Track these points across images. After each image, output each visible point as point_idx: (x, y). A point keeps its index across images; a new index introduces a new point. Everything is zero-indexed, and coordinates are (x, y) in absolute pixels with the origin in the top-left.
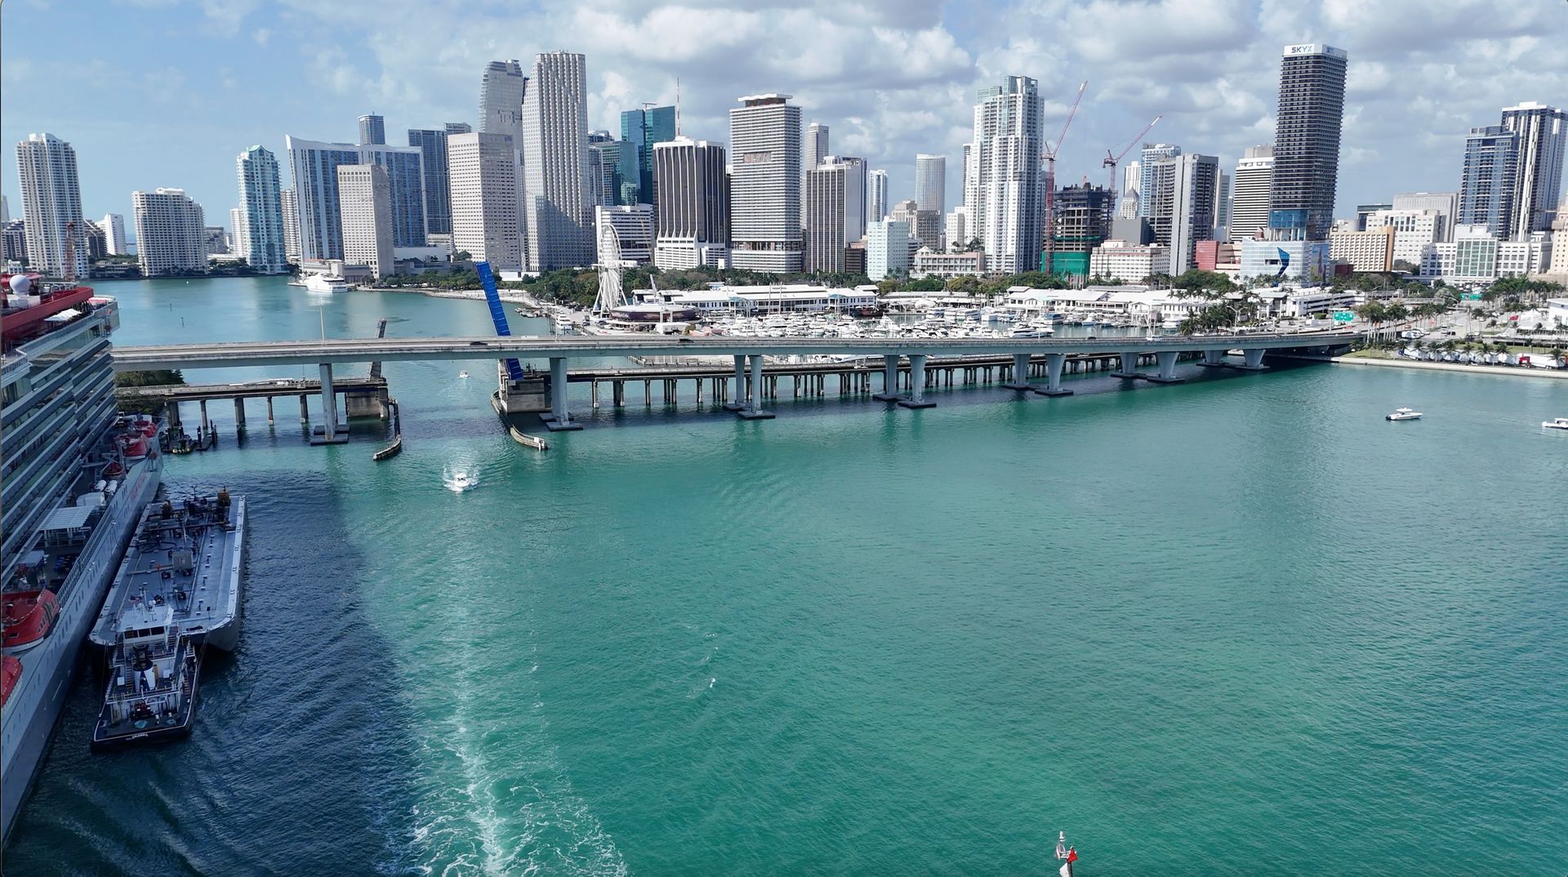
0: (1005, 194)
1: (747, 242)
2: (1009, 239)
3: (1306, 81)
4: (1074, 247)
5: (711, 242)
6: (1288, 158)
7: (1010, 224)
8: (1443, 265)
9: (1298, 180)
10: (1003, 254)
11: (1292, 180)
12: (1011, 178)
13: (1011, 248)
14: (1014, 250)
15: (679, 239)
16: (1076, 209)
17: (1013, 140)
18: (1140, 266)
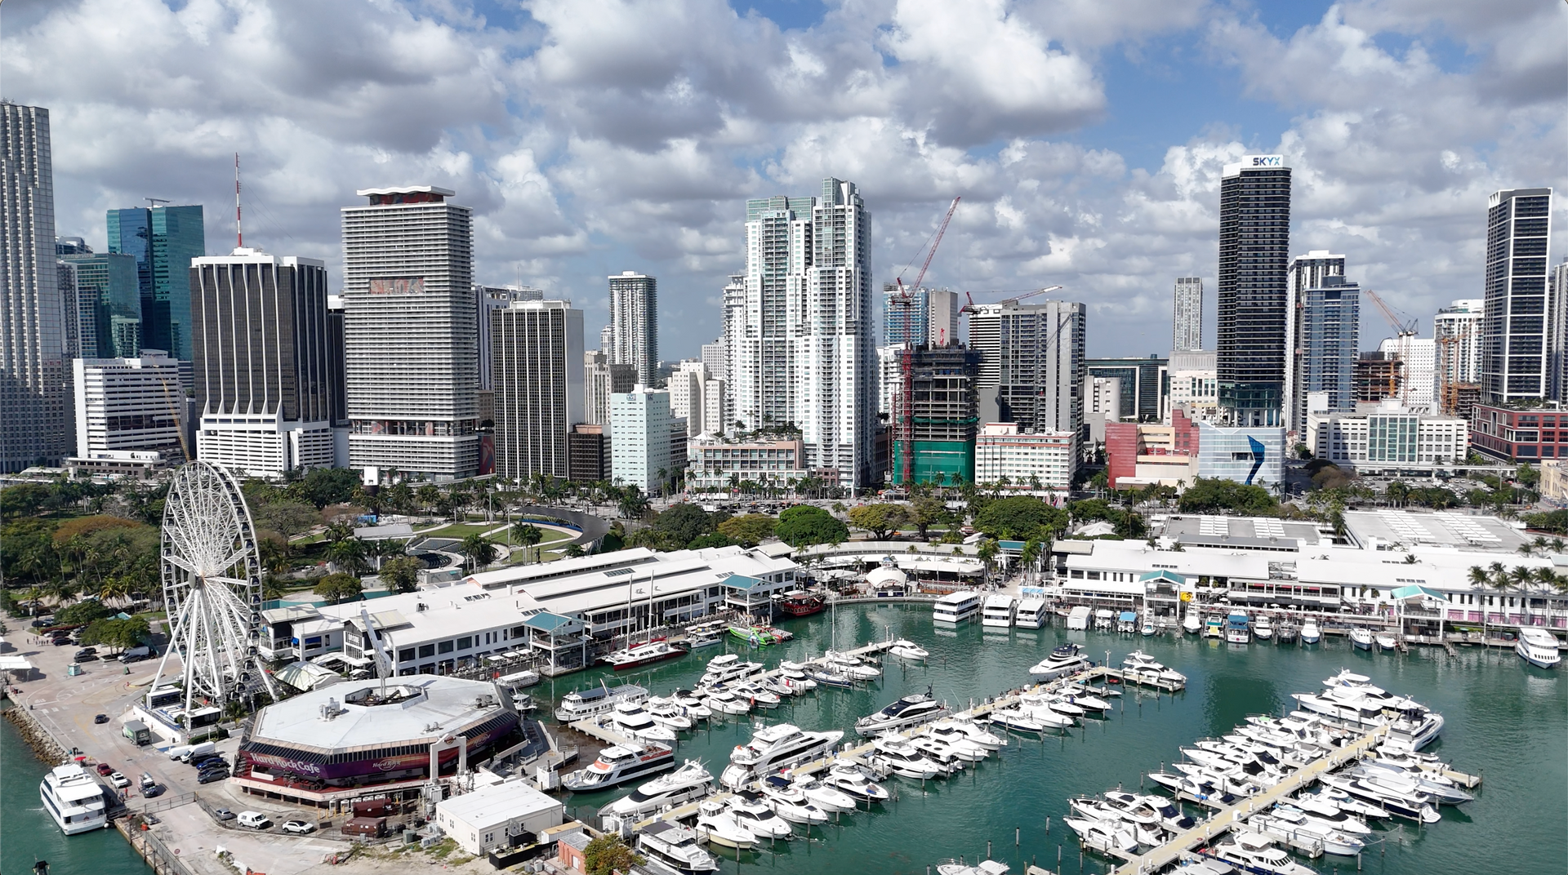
0: (834, 353)
1: (379, 421)
2: (844, 421)
3: (1274, 205)
4: (948, 433)
5: (306, 419)
6: (1255, 311)
7: (844, 398)
8: (1349, 446)
9: (1270, 341)
10: (835, 445)
11: (1262, 341)
12: (843, 331)
13: (847, 434)
14: (853, 437)
15: (247, 416)
16: (947, 377)
17: (843, 274)
18: (1052, 463)
